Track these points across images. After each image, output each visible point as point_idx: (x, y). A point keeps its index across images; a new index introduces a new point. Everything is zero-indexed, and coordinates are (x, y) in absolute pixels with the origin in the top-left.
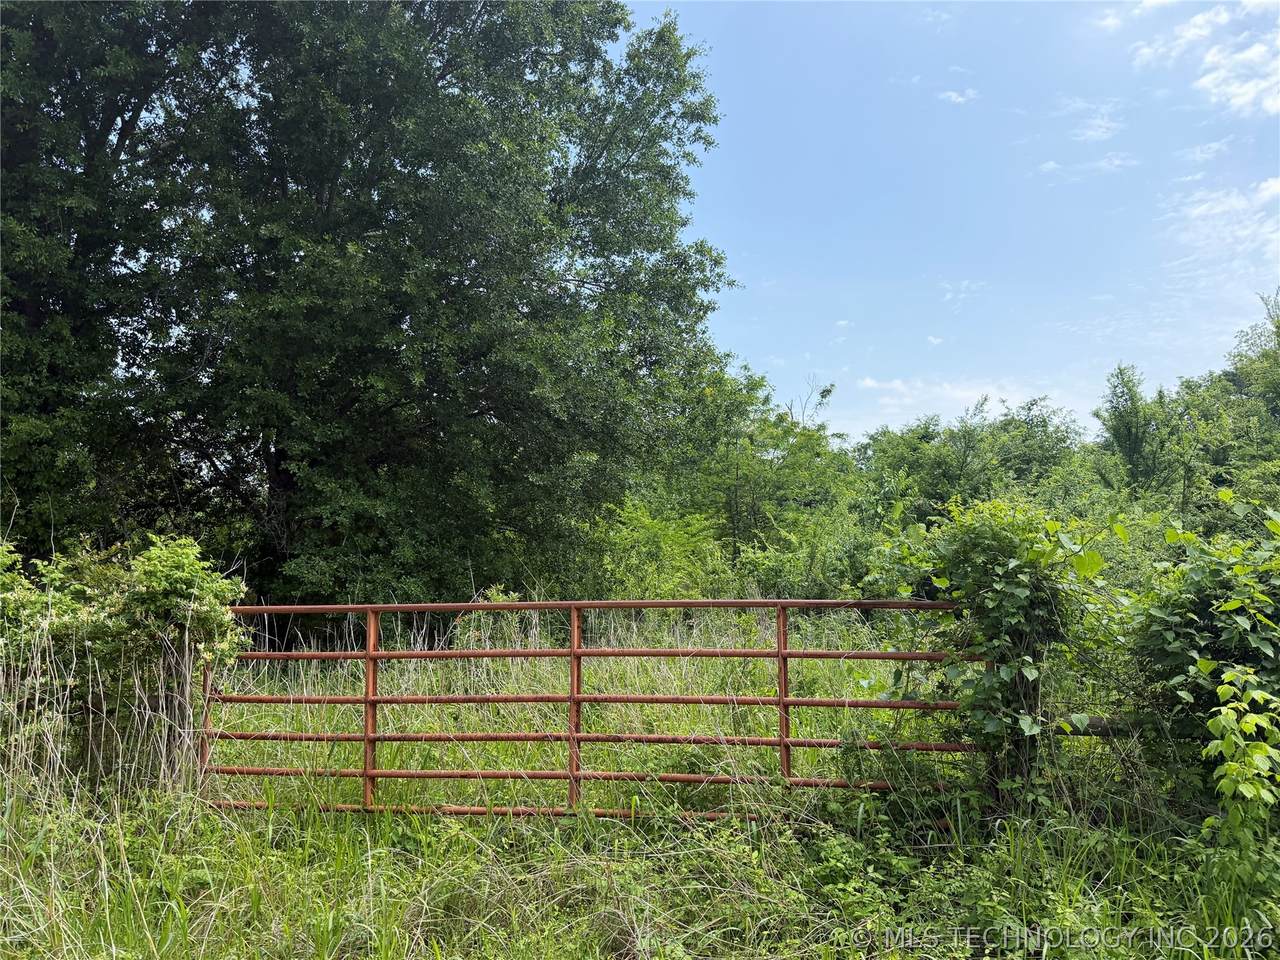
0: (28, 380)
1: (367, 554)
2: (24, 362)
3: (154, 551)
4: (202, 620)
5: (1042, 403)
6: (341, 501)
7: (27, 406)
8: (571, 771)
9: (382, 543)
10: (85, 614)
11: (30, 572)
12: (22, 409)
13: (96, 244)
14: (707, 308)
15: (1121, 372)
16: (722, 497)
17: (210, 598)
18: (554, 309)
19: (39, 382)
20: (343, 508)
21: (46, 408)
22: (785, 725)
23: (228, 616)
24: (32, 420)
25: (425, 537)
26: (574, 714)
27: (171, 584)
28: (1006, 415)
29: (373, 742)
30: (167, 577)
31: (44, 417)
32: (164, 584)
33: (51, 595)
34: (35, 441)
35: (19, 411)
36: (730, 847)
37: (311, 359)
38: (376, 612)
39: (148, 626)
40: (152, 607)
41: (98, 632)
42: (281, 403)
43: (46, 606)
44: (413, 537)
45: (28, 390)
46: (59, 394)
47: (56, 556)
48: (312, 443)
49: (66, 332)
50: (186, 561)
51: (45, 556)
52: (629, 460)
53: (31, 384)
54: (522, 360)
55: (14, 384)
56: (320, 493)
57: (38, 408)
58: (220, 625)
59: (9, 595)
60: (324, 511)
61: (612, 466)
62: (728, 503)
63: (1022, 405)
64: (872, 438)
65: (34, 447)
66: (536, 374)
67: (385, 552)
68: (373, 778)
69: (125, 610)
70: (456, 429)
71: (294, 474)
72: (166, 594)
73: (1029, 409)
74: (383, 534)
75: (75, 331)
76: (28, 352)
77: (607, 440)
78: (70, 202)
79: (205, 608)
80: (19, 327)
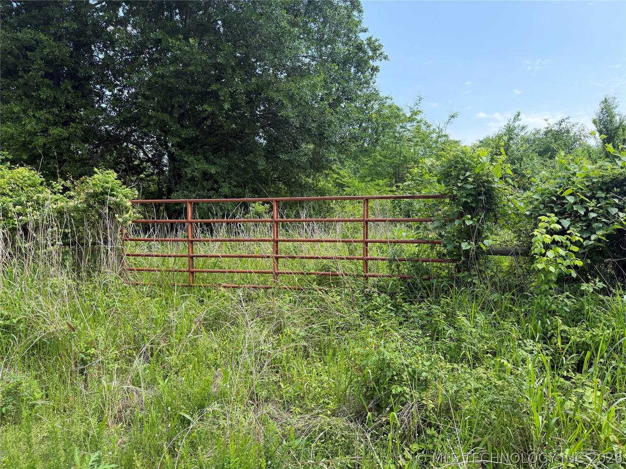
0: (55, 110)
1: (208, 190)
2: (53, 102)
3: (96, 176)
4: (118, 205)
5: (567, 121)
6: (196, 166)
7: (57, 123)
8: (274, 270)
9: (215, 186)
10: (71, 204)
11: (49, 185)
12: (55, 124)
13: (82, 46)
14: (375, 69)
15: (606, 101)
16: (391, 170)
17: (121, 195)
18: (298, 73)
19: (61, 111)
20: (196, 169)
21: (65, 124)
22: (366, 251)
23: (129, 204)
24: (59, 128)
25: (235, 183)
26: (275, 247)
27: (104, 189)
28: (547, 128)
29: (192, 257)
30: (102, 186)
31: (65, 128)
32: (101, 189)
33: (59, 196)
34: (62, 139)
35: (54, 125)
36: (333, 297)
37: (179, 97)
38: (191, 203)
39: (95, 207)
40: (97, 199)
41: (76, 209)
42: (166, 119)
43: (57, 200)
44: (230, 183)
45: (57, 115)
46: (70, 117)
47: (59, 179)
48: (181, 138)
49: (69, 88)
50: (109, 180)
51: (55, 179)
52: (333, 148)
53: (57, 112)
54: (277, 97)
55: (50, 112)
56: (187, 162)
57: (62, 124)
58: (126, 208)
59: (40, 195)
60: (188, 170)
61: (323, 151)
62: (395, 173)
63: (556, 122)
64: (481, 142)
65: (62, 141)
66: (283, 104)
67: (216, 190)
68: (192, 273)
69: (86, 201)
70: (247, 132)
71: (174, 153)
72: (102, 194)
73: (560, 125)
74: (216, 182)
75: (74, 87)
76: (55, 97)
77: (321, 139)
78: (65, 24)
79: (118, 200)
80: (50, 86)
